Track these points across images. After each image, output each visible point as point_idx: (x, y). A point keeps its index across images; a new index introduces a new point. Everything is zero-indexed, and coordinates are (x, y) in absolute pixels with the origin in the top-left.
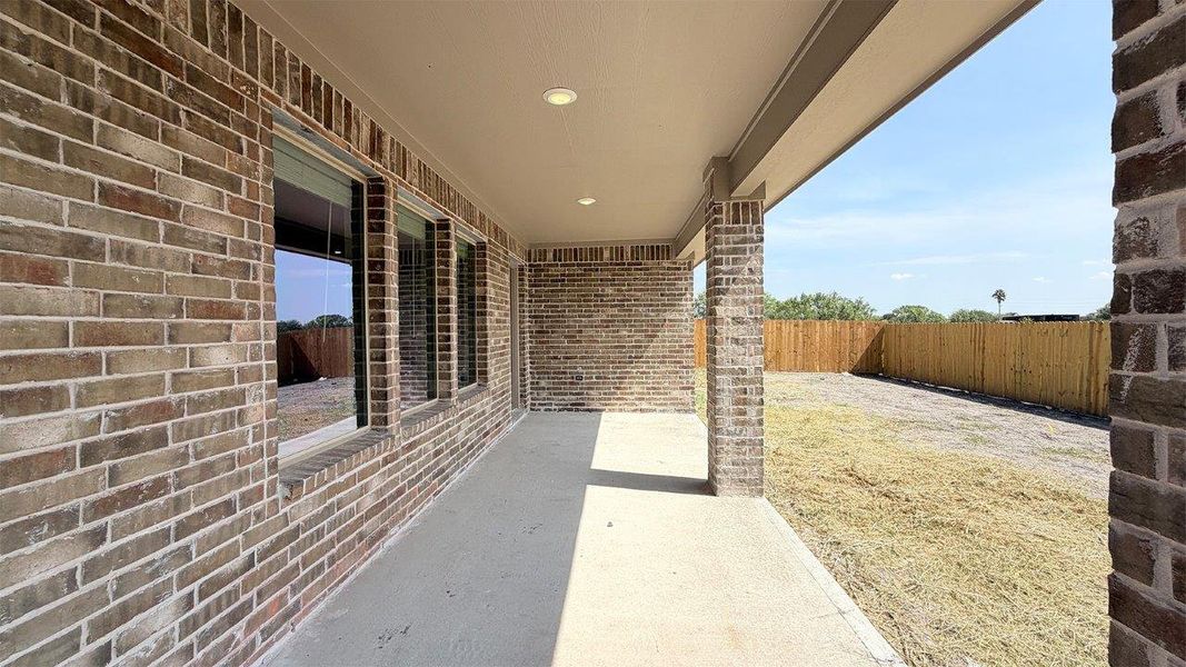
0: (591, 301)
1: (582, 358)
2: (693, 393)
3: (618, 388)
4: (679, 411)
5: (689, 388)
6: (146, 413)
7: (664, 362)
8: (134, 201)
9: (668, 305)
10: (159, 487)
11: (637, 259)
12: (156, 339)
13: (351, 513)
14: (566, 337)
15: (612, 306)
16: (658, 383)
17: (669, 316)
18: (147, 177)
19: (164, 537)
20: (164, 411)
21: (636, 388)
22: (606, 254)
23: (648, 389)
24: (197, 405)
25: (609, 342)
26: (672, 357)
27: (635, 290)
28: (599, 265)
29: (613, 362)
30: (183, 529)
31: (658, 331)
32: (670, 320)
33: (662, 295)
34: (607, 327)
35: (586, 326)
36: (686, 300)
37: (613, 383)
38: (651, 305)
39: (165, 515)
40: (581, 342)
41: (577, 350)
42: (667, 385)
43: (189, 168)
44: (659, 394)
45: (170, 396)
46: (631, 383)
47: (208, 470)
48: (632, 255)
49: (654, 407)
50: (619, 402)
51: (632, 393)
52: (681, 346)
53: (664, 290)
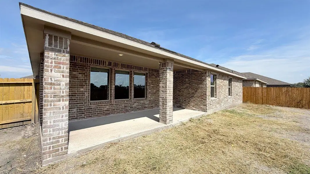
0: (183, 82)
1: (181, 96)
2: (206, 107)
3: (188, 104)
4: (202, 111)
5: (205, 105)
6: (74, 93)
7: (199, 98)
8: (74, 77)
9: (200, 83)
10: (75, 100)
11: (193, 72)
12: (75, 88)
13: (102, 109)
14: (178, 91)
15: (187, 84)
16: (198, 103)
17: (200, 86)
18: (75, 75)
19: (75, 104)
20: (76, 93)
21: (192, 104)
22: (186, 71)
23: (195, 104)
24: (79, 93)
25: (187, 92)
26: (201, 97)
27: (193, 80)
28: (185, 74)
29: (187, 97)
30: (77, 104)
31: (198, 90)
32: (201, 87)
33: (199, 81)
34: (186, 88)
35: (182, 88)
36: (205, 82)
37: (187, 102)
38: (196, 83)
39: (75, 102)
40: (181, 92)
41: (180, 94)
42: (199, 104)
43: (79, 73)
44: (198, 106)
45: (76, 92)
46: (191, 103)
47: (80, 99)
48: (192, 71)
49: (196, 109)
50: (189, 107)
51: (191, 105)
52: (203, 94)
53: (199, 79)
